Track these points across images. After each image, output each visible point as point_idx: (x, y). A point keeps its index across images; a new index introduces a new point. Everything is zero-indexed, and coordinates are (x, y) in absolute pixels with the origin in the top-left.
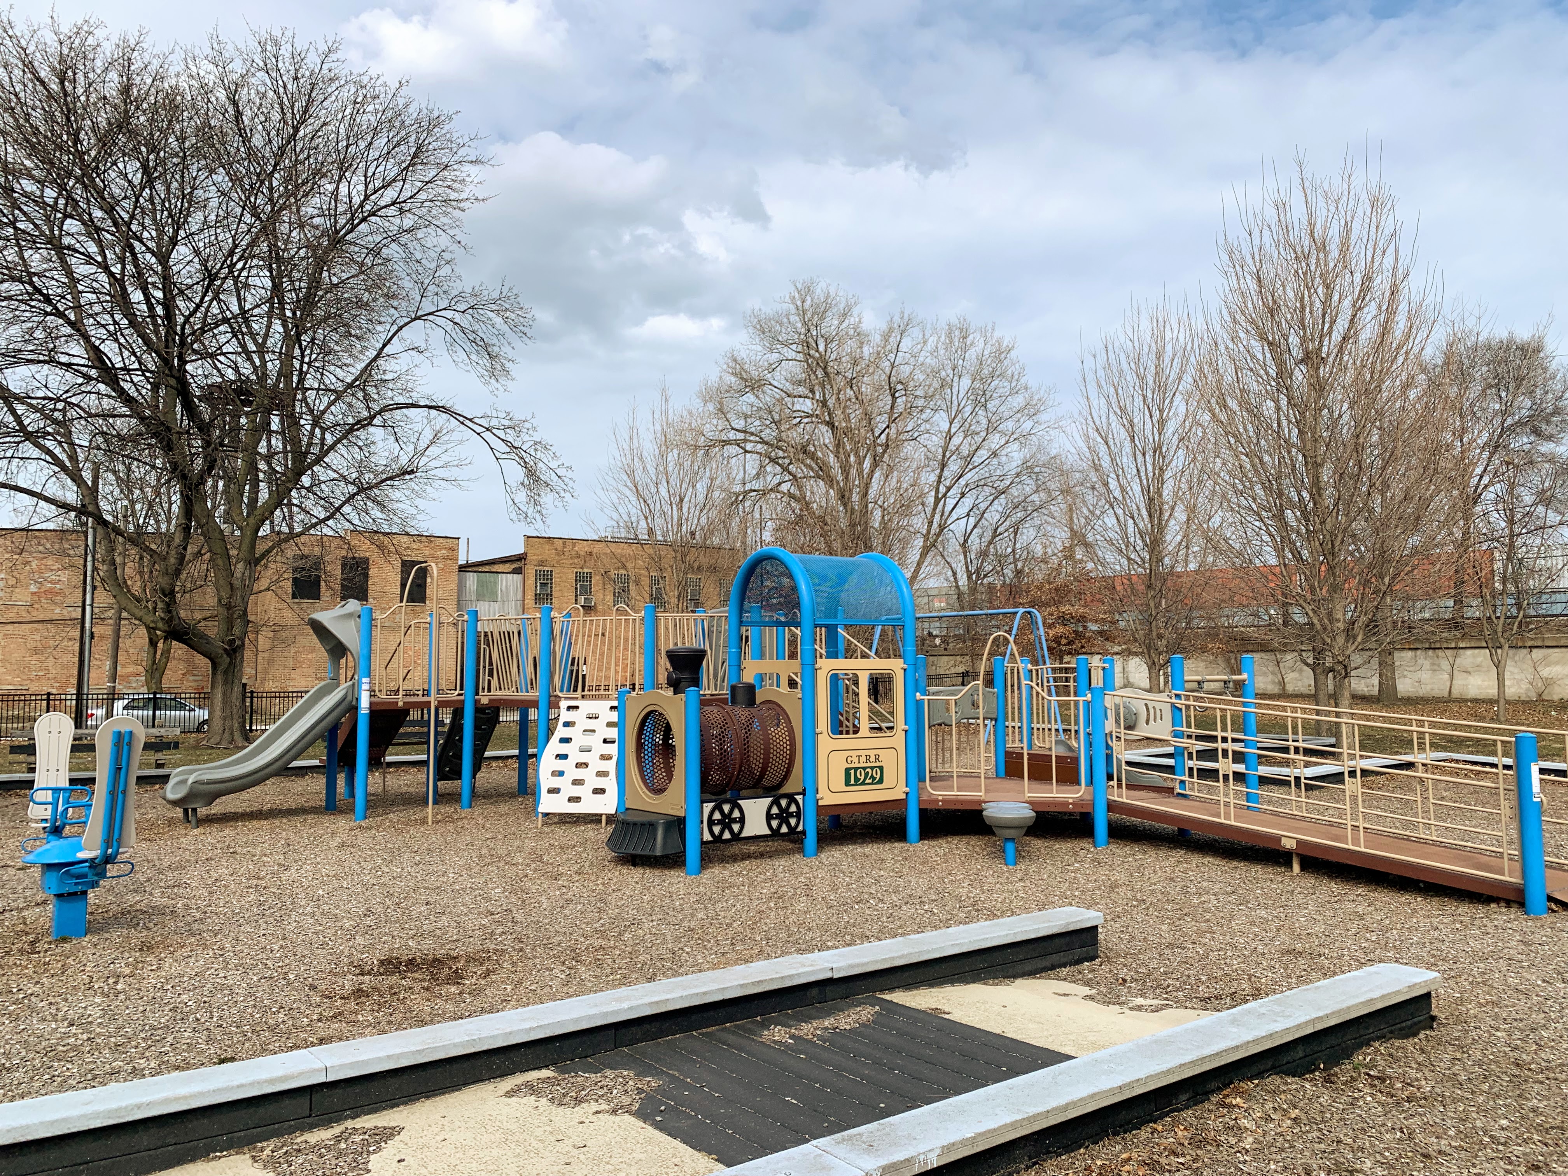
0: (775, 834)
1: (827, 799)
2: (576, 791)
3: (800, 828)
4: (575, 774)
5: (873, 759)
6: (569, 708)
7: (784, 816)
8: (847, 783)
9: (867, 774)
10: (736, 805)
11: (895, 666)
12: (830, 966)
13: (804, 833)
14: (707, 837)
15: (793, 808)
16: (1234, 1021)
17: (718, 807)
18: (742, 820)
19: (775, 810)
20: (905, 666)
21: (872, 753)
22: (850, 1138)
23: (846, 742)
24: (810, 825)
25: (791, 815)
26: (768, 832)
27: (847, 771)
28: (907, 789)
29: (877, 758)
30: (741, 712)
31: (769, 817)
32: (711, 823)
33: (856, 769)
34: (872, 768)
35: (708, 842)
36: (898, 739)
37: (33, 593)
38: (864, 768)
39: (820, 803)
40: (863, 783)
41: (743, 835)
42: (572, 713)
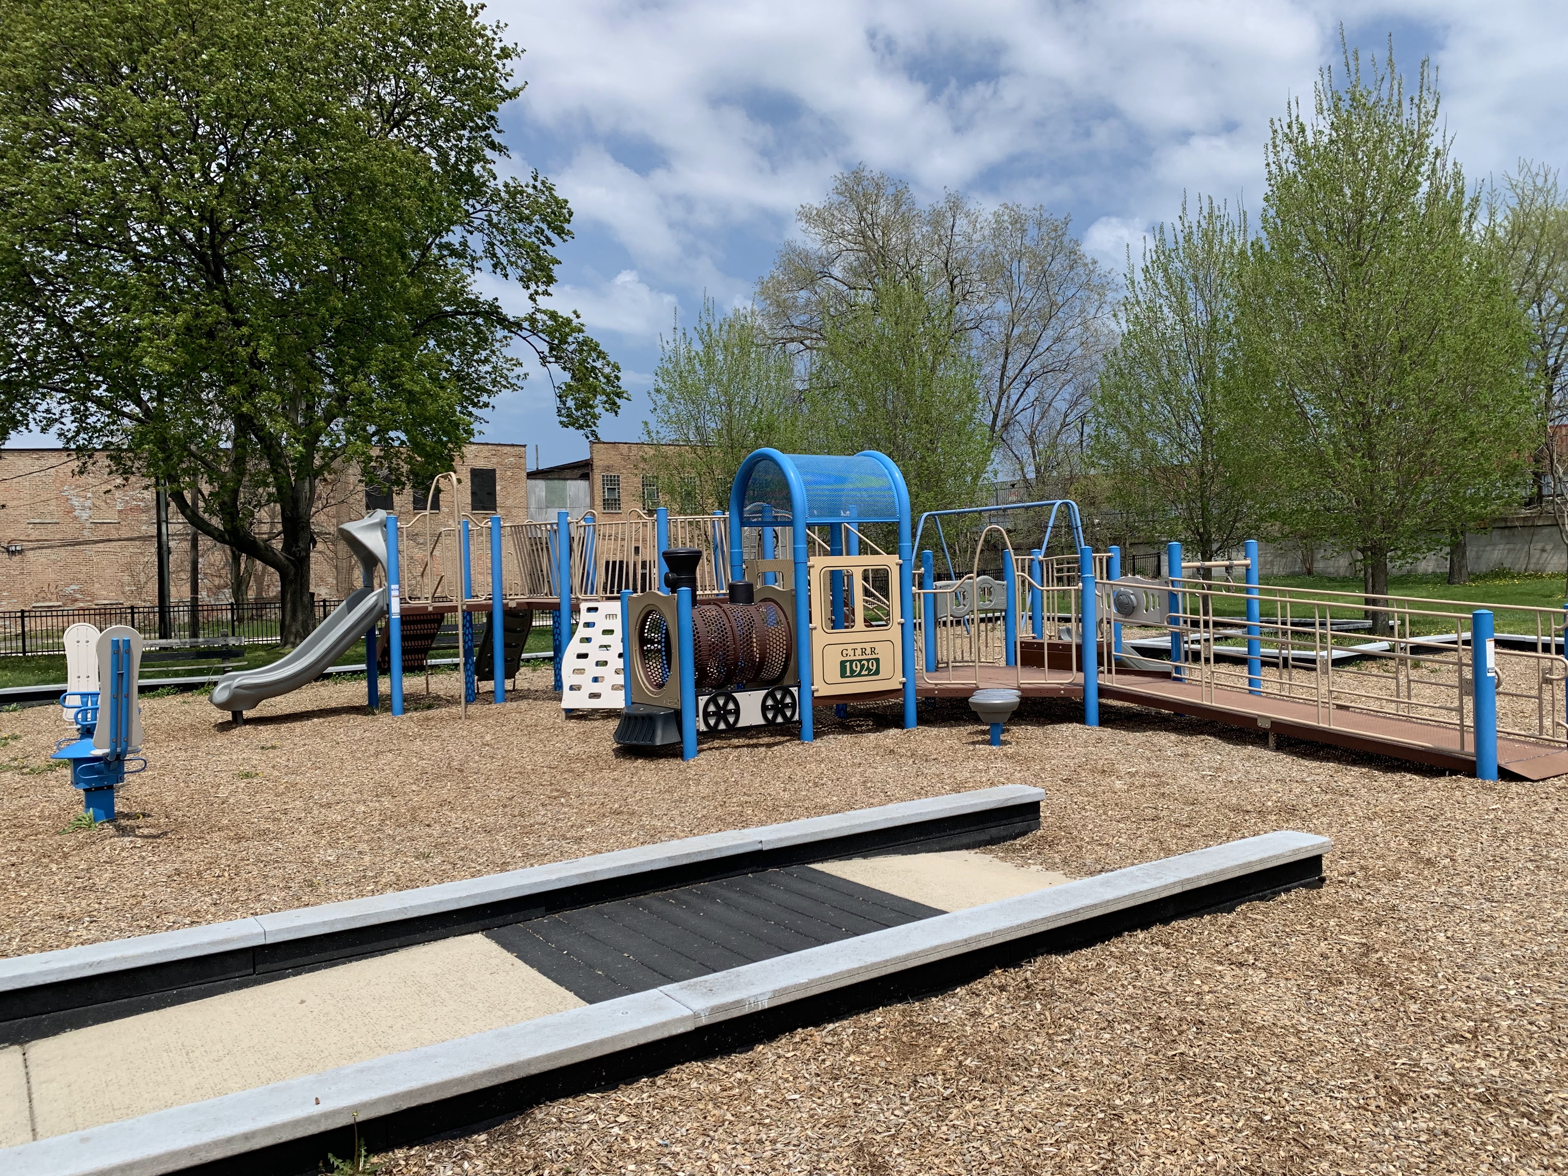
0: (770, 723)
1: (822, 690)
2: (596, 688)
3: (796, 717)
4: (594, 671)
5: (868, 651)
6: (590, 610)
7: (779, 708)
8: (843, 674)
9: (862, 666)
10: (730, 698)
11: (890, 562)
12: (760, 839)
13: (800, 722)
14: (703, 728)
15: (788, 700)
16: (1103, 884)
17: (713, 700)
18: (737, 712)
19: (770, 702)
20: (901, 561)
21: (868, 646)
22: (695, 984)
23: (841, 636)
24: (806, 714)
25: (787, 706)
26: (762, 722)
27: (843, 663)
28: (904, 679)
29: (873, 650)
30: (738, 610)
31: (764, 708)
32: (706, 715)
33: (851, 662)
34: (868, 660)
35: (703, 733)
36: (894, 632)
37: (119, 511)
38: (860, 661)
39: (816, 694)
40: (859, 675)
41: (740, 724)
42: (592, 614)
